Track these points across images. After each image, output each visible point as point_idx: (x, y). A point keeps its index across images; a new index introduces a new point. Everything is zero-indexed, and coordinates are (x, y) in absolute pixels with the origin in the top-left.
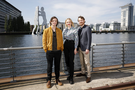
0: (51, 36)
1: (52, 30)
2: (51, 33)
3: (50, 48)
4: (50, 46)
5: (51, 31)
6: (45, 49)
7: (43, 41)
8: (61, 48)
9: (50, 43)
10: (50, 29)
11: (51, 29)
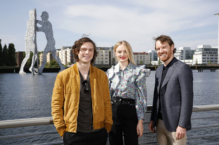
0: (76, 92)
1: (78, 76)
2: (76, 82)
3: (71, 125)
4: (71, 119)
5: (75, 77)
6: (60, 128)
7: (52, 105)
8: (106, 122)
9: (73, 111)
10: (74, 73)
11: (76, 73)
